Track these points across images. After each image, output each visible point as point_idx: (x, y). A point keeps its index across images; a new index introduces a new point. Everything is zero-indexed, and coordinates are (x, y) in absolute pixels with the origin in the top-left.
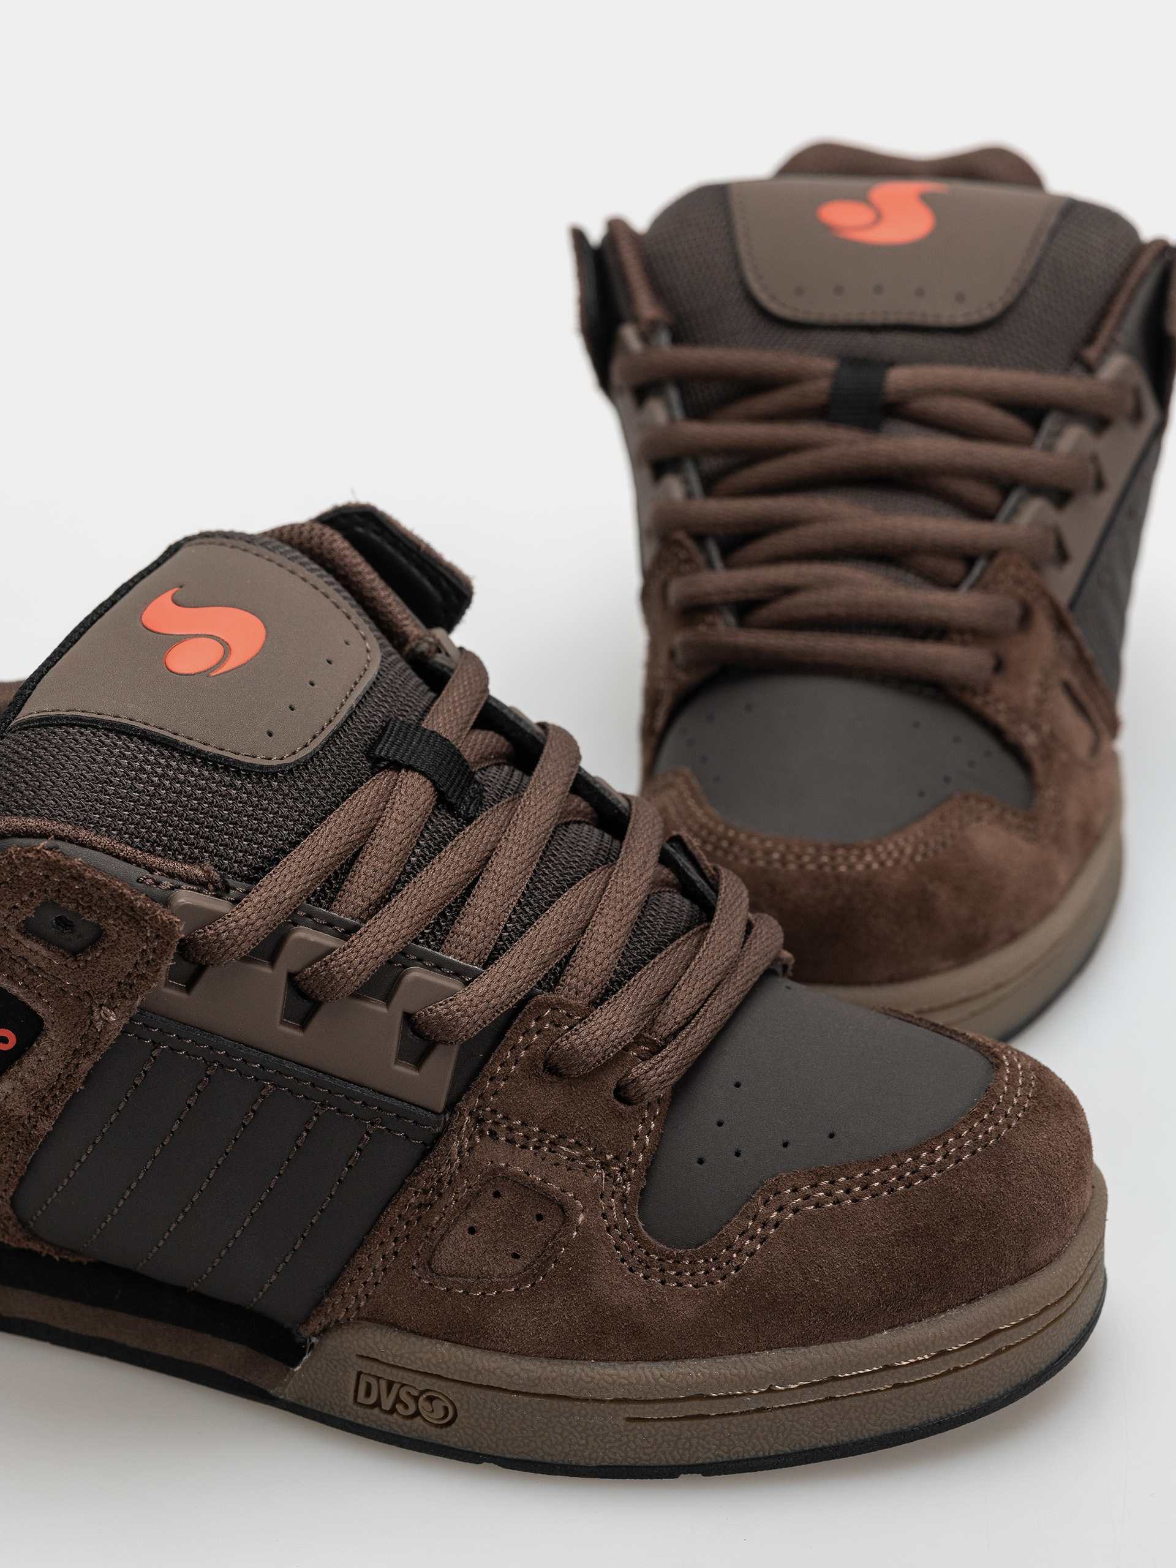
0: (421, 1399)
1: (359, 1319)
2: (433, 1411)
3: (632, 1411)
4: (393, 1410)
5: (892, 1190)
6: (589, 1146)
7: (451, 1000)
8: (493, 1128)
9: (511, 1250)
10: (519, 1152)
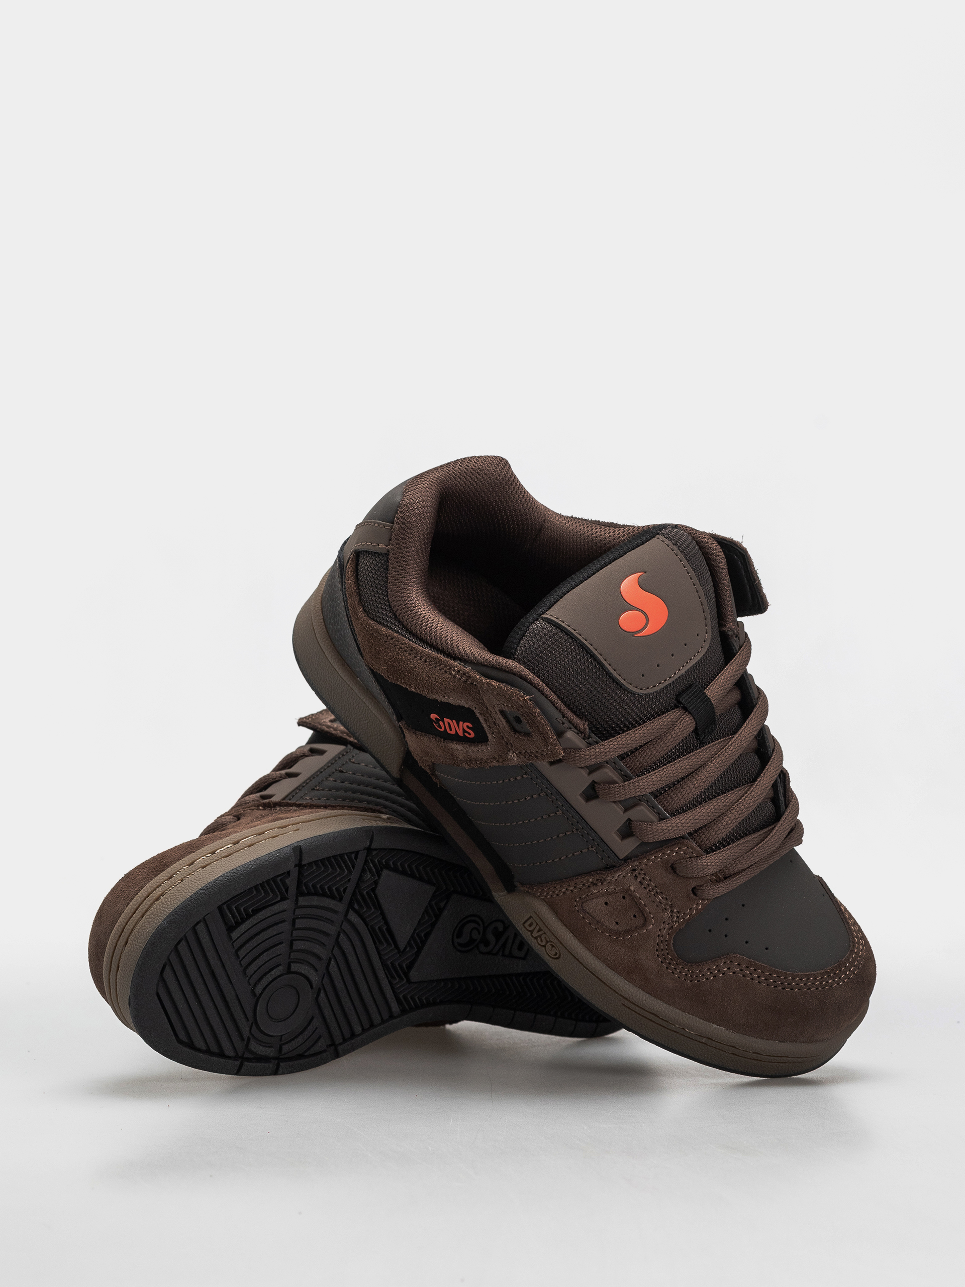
0: (549, 944)
1: (543, 899)
2: (551, 950)
3: (626, 1003)
4: (536, 938)
5: (776, 987)
6: (670, 902)
7: (650, 825)
8: (637, 875)
9: (617, 920)
10: (642, 889)
